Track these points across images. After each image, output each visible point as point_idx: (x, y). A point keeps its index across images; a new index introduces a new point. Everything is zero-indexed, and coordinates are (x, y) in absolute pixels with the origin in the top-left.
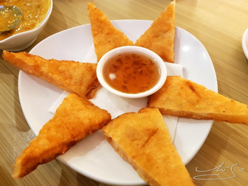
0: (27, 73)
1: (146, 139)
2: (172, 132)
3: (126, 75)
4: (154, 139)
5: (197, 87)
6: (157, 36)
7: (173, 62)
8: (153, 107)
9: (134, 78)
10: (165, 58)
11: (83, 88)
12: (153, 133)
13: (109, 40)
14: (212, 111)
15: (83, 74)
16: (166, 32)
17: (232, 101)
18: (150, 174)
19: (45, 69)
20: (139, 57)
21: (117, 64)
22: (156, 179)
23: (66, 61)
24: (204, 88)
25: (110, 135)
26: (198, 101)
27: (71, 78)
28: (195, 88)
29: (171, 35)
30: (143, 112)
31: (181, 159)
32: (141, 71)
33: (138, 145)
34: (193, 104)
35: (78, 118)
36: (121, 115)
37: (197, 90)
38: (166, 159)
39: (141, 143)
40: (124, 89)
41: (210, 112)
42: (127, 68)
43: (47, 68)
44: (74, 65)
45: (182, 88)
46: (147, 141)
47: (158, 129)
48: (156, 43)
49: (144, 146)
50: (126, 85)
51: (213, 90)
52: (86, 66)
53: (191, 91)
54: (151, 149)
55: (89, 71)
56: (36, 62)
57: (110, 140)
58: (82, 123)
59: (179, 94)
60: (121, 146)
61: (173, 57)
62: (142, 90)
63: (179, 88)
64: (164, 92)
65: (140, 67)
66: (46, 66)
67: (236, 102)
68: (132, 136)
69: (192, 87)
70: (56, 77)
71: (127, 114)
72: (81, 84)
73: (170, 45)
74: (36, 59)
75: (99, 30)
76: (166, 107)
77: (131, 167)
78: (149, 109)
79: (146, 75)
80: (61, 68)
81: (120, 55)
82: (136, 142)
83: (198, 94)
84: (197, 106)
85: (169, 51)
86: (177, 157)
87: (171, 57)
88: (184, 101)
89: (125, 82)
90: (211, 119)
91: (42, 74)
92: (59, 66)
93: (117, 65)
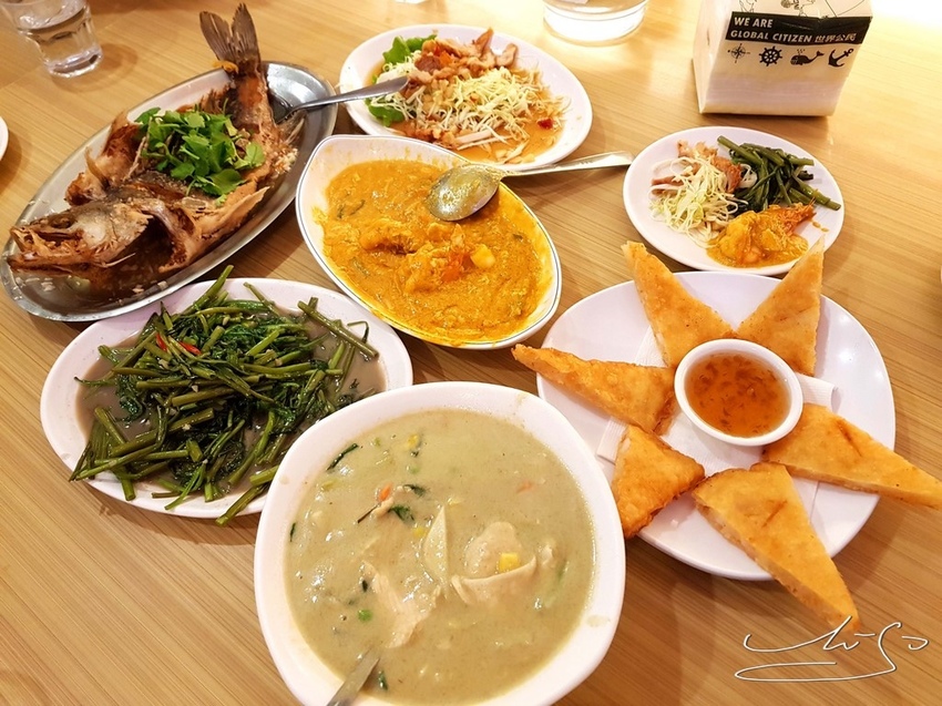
0: (552, 382)
1: (769, 515)
2: (807, 507)
3: (726, 399)
4: (781, 516)
5: (855, 434)
6: (783, 318)
7: (812, 376)
8: (775, 464)
9: (742, 406)
10: (797, 365)
11: (651, 418)
12: (778, 507)
13: (686, 322)
14: (878, 481)
15: (648, 391)
16: (801, 312)
17: (914, 469)
18: (780, 564)
19: (587, 380)
20: (748, 363)
21: (708, 374)
22: (790, 571)
23: (617, 364)
24: (870, 439)
25: (710, 503)
26: (856, 462)
27: (629, 397)
28: (852, 436)
29: (812, 318)
30: (759, 471)
31: (824, 549)
32: (754, 395)
33: (756, 523)
34: (846, 466)
35: (662, 474)
36: (722, 473)
37: (857, 440)
38: (802, 546)
39: (762, 520)
40: (725, 425)
41: (874, 483)
42: (726, 384)
43: (591, 379)
44: (631, 372)
45: (829, 433)
46: (770, 519)
47: (786, 502)
48: (782, 335)
49: (765, 525)
50: (728, 419)
51: (885, 445)
52: (651, 376)
53: (845, 441)
54: (778, 530)
55: (657, 385)
56: (571, 366)
57: (705, 510)
58: (668, 482)
59: (824, 445)
60: (732, 523)
61: (812, 366)
62: (757, 430)
63: (823, 432)
64: (796, 437)
65: (751, 386)
66: (588, 375)
67: (920, 471)
68: (745, 508)
69: (846, 433)
70: (607, 396)
71: (733, 471)
72: (646, 410)
73: (809, 341)
74: (571, 360)
75: (663, 300)
76: (799, 465)
77: (744, 554)
78: (769, 466)
79: (764, 401)
80: (612, 379)
81: (712, 356)
82: (753, 519)
83: (856, 448)
84: (855, 471)
85: (806, 352)
86: (818, 545)
87: (811, 365)
88: (832, 459)
89: (726, 414)
90: (876, 492)
91: (579, 387)
92: (608, 374)
93: (708, 377)
